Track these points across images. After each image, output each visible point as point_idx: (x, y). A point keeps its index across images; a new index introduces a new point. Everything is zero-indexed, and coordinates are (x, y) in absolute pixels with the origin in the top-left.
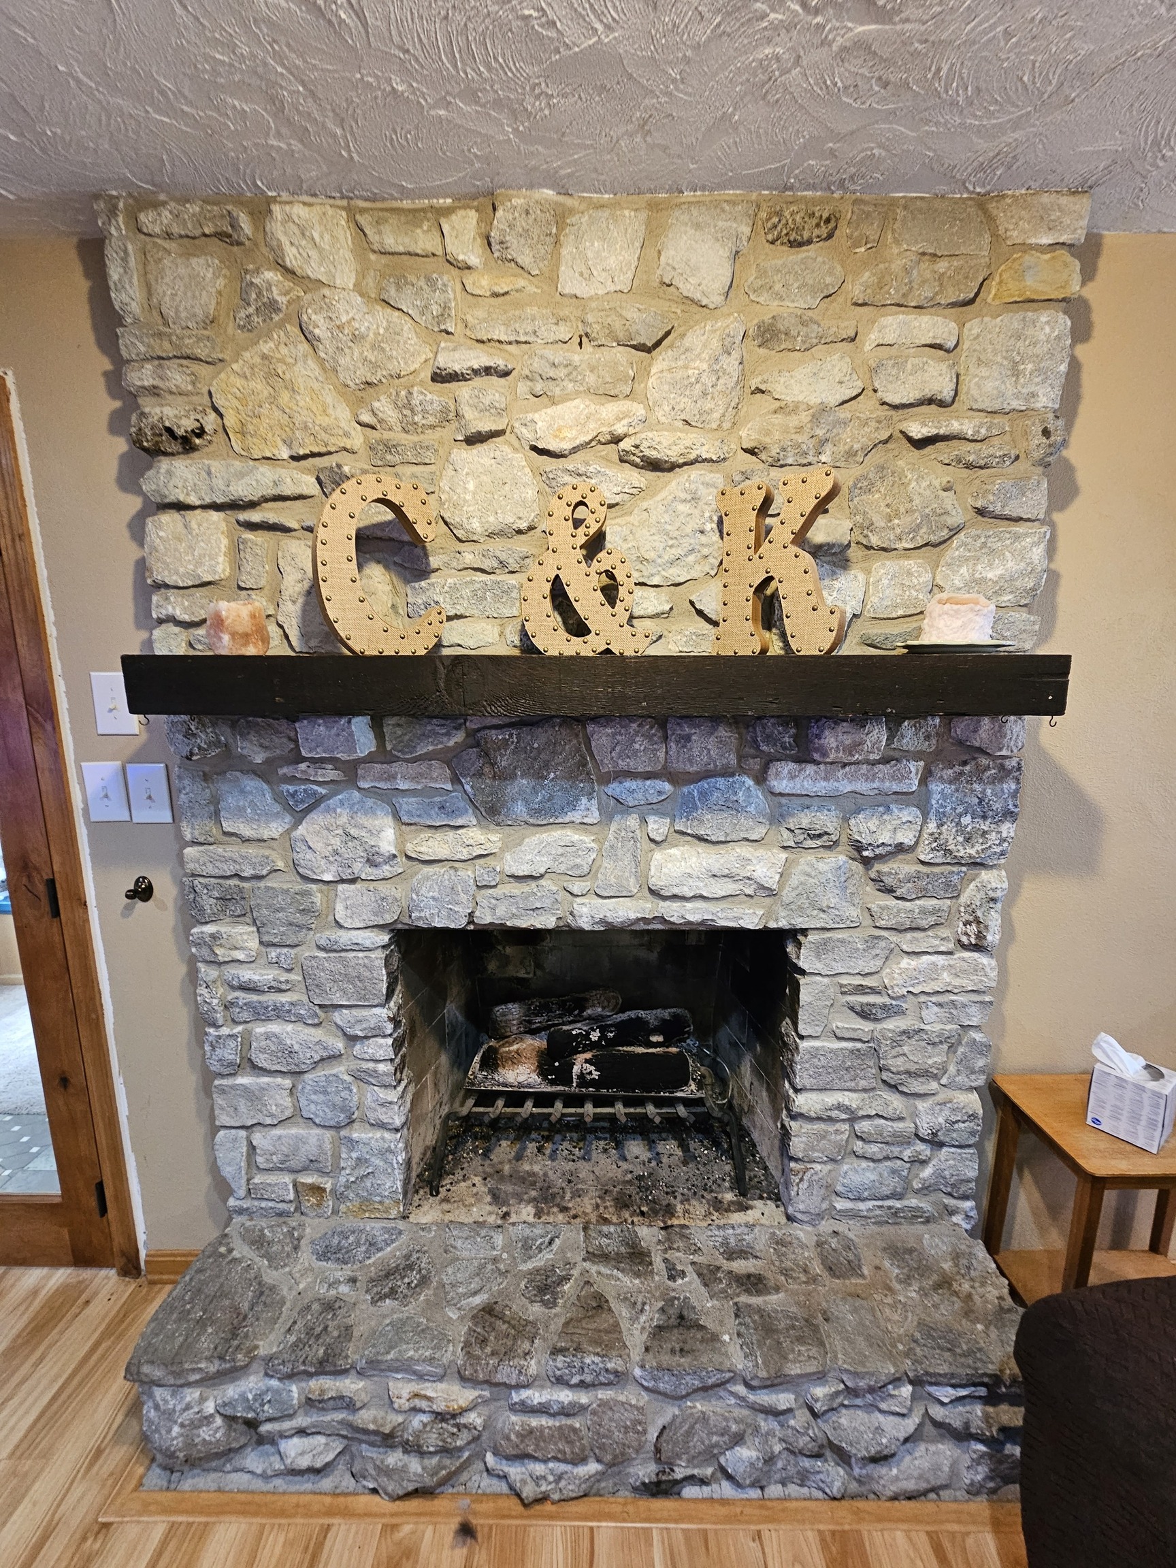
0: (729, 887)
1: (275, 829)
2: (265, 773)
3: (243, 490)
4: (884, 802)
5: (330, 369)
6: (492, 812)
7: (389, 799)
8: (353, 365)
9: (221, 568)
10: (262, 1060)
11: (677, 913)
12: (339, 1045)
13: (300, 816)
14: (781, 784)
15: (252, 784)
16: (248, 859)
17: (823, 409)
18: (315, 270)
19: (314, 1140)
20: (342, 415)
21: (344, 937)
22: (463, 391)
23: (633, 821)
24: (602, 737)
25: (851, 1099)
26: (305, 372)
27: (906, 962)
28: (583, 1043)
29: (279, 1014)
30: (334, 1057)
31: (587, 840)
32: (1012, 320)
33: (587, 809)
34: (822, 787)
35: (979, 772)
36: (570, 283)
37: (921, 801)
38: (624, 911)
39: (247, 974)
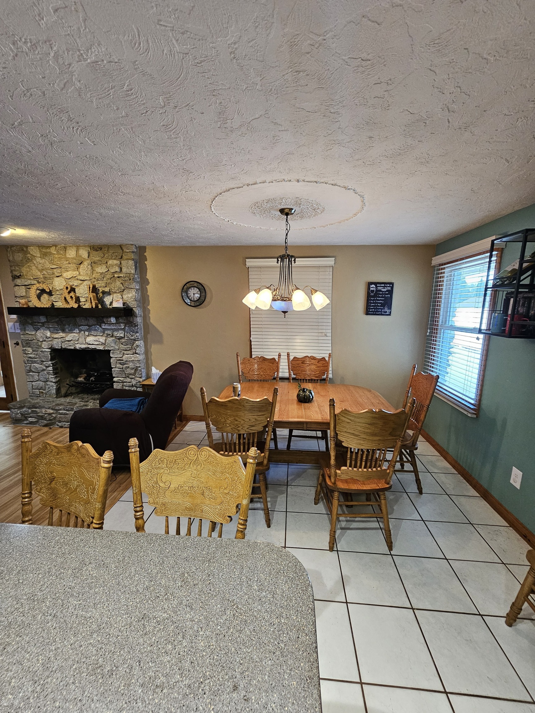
0: (98, 343)
1: (33, 333)
2: (32, 324)
3: (26, 283)
4: (117, 330)
5: (37, 267)
6: (63, 331)
7: (48, 328)
8: (40, 267)
9: (24, 294)
10: (33, 370)
11: (90, 346)
12: (45, 368)
13: (37, 331)
14: (103, 327)
15: (30, 326)
16: (30, 338)
17: (102, 273)
18: (35, 255)
19: (41, 384)
20: (39, 273)
21: (44, 350)
22: (55, 270)
23: (83, 332)
24: (78, 319)
25: (122, 379)
26: (34, 267)
27: (126, 356)
28: (93, 375)
29: (35, 362)
30: (44, 370)
31: (76, 335)
32: (126, 261)
33: (77, 331)
34: (109, 327)
35: (132, 325)
36: (68, 256)
37: (123, 329)
38: (83, 346)
39: (30, 355)
